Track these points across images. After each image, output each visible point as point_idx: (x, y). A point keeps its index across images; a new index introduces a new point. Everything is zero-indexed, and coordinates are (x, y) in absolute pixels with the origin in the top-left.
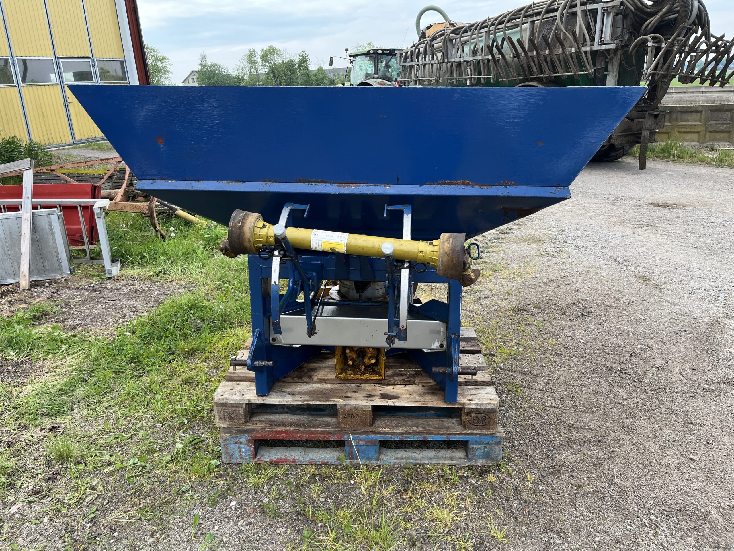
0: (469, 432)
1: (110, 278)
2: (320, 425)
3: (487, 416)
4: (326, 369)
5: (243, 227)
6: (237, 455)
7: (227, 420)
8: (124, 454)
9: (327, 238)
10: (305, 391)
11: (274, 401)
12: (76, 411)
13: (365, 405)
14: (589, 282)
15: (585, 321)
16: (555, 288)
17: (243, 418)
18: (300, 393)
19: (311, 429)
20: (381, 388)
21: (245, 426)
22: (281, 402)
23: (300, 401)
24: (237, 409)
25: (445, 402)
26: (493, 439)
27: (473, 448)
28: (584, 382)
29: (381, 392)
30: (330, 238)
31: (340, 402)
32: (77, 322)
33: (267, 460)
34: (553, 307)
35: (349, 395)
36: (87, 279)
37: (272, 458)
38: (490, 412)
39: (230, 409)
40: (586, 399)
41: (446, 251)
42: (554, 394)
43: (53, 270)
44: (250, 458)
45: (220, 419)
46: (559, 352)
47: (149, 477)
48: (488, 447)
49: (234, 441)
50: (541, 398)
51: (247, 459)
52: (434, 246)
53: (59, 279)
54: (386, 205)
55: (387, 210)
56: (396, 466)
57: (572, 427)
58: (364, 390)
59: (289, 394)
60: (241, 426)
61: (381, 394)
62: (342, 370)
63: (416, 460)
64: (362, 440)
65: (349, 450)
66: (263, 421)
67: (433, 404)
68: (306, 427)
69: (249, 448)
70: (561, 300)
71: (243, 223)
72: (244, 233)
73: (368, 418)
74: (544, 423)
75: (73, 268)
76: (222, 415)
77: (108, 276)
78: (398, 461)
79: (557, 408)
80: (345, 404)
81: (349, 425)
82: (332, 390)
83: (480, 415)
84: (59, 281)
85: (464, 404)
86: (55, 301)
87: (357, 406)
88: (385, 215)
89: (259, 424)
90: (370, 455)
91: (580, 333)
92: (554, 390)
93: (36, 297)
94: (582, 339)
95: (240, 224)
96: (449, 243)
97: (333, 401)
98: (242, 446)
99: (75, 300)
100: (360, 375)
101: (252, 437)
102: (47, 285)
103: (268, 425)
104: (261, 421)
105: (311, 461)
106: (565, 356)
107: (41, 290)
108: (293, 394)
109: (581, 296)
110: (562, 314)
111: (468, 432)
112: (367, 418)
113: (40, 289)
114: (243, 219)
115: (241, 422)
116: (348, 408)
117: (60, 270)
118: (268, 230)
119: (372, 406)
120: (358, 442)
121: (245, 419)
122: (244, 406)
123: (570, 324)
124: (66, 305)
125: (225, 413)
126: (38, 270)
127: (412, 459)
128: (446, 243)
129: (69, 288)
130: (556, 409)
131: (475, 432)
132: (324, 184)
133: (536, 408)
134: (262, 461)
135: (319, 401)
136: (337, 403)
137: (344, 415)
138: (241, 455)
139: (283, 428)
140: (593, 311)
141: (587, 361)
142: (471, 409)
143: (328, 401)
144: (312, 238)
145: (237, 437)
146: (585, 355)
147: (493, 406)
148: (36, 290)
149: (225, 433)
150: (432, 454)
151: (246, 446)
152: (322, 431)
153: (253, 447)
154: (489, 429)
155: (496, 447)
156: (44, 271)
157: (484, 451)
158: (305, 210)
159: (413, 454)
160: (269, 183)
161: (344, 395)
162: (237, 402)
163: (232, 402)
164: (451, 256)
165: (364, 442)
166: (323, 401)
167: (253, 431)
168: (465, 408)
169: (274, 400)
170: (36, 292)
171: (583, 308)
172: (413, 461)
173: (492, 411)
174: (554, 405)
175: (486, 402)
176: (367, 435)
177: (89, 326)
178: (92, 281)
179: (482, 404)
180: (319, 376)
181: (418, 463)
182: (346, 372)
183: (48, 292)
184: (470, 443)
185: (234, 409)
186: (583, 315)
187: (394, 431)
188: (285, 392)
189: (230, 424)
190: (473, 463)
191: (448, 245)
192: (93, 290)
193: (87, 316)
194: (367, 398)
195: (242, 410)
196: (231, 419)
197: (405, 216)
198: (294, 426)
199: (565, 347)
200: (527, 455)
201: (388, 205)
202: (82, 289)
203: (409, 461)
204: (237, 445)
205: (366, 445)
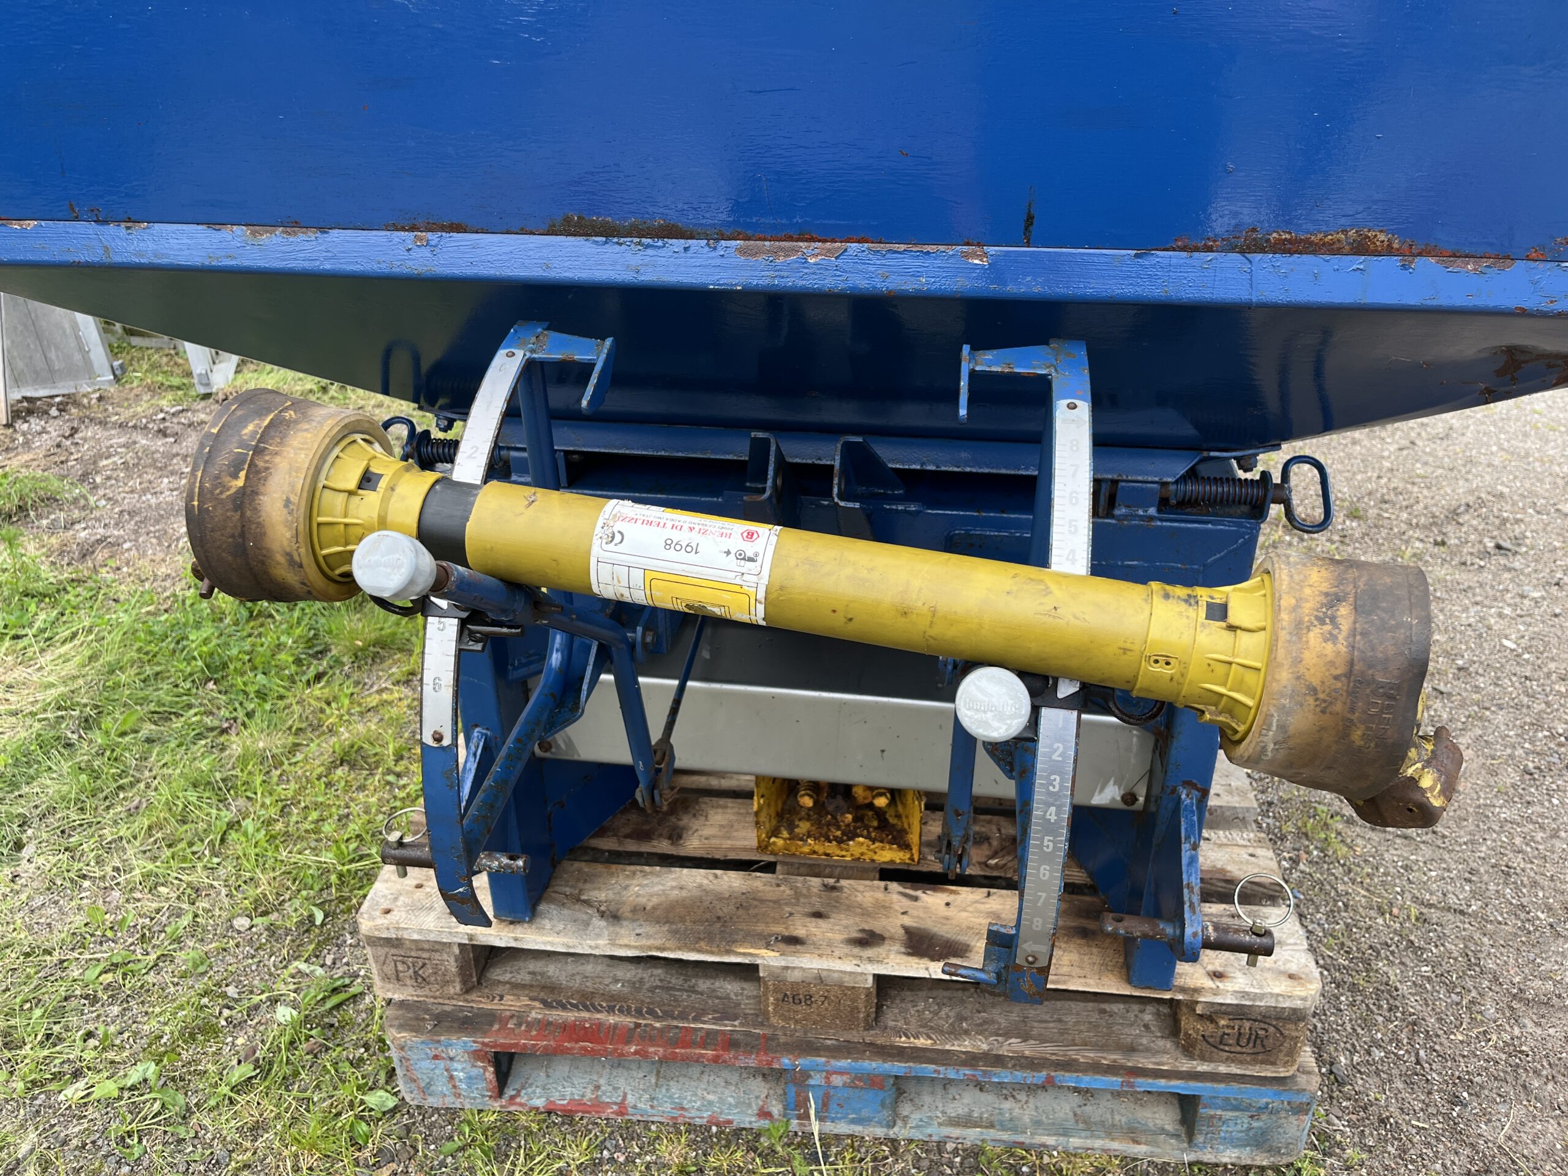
0: (1203, 1067)
1: (207, 396)
2: (704, 1012)
3: (1271, 1029)
4: (730, 802)
5: (255, 493)
6: (441, 1086)
7: (408, 982)
8: (126, 1035)
9: (671, 554)
10: (655, 900)
11: (552, 944)
12: (26, 852)
13: (851, 973)
14: (1501, 430)
15: (1509, 570)
16: (1401, 449)
17: (458, 980)
18: (640, 912)
19: (675, 1023)
20: (906, 902)
21: (466, 1001)
22: (574, 947)
23: (636, 947)
24: (437, 956)
25: (1129, 981)
26: (1285, 1097)
27: (1212, 1117)
28: (1538, 809)
29: (907, 921)
30: (682, 556)
31: (769, 959)
32: (101, 531)
33: (540, 1103)
34: (1404, 516)
35: (800, 932)
36: (153, 397)
37: (555, 1096)
38: (1288, 1019)
39: (413, 954)
40: (1552, 879)
41: (1316, 682)
42: (1447, 856)
43: (72, 372)
44: (483, 1096)
45: (386, 978)
46: (1442, 687)
47: (180, 1141)
48: (1264, 1117)
49: (432, 1054)
50: (1406, 868)
51: (474, 1098)
52: (1232, 628)
53: (84, 396)
54: (966, 349)
55: (973, 374)
56: (950, 1146)
57: (1521, 1000)
58: (850, 908)
59: (602, 915)
60: (454, 1002)
61: (907, 930)
62: (780, 816)
63: (1015, 1130)
64: (840, 1072)
65: (798, 1094)
66: (523, 986)
67: (1087, 984)
68: (657, 1018)
69: (475, 1072)
70: (1425, 492)
71: (257, 475)
72: (259, 525)
73: (861, 1006)
74: (1429, 979)
75: (121, 366)
76: (389, 969)
77: (202, 390)
78: (956, 1132)
79: (1462, 912)
80: (783, 964)
81: (797, 1022)
82: (746, 903)
83: (1247, 1025)
84: (85, 401)
85: (1197, 991)
86: (62, 462)
87: (824, 974)
88: (963, 412)
89: (509, 1000)
90: (865, 1113)
91: (1500, 615)
92: (1444, 837)
93: (20, 449)
94: (1506, 638)
95: (240, 483)
96: (1332, 638)
97: (744, 954)
98: (456, 1065)
99: (110, 461)
100: (840, 841)
101: (483, 1044)
102: (54, 412)
103: (537, 1004)
104: (516, 987)
105: (676, 1113)
106: (1463, 704)
107: (39, 428)
108: (613, 916)
109: (1483, 480)
110: (1436, 543)
111: (1199, 1069)
112: (857, 1008)
113: (36, 424)
114: (258, 451)
115: (452, 991)
116: (795, 976)
117: (88, 369)
118: (385, 500)
119: (874, 975)
120: (827, 1078)
121: (464, 982)
122: (457, 951)
123: (1465, 578)
124: (84, 477)
125: (400, 967)
126: (36, 372)
127: (1004, 1128)
128: (1314, 637)
129: (103, 423)
130: (1459, 917)
131: (1223, 1069)
132: (678, 244)
133: (1395, 911)
134: (521, 1105)
135: (699, 951)
136: (759, 961)
137: (780, 996)
138: (455, 1087)
139: (586, 1015)
140: (1528, 534)
141: (1537, 725)
142: (1217, 1008)
143: (728, 952)
144: (596, 551)
145: (439, 1042)
146: (1525, 700)
147: (1299, 1004)
148: (25, 426)
149: (401, 1027)
150: (1067, 1108)
151: (468, 1066)
152: (709, 1032)
153: (492, 1069)
154: (1273, 1064)
155: (1293, 1119)
156: (50, 375)
157: (1250, 1129)
158: (591, 366)
159: (1007, 1105)
160: (433, 237)
161: (779, 929)
162: (432, 937)
163: (416, 937)
164: (1338, 707)
165: (846, 1078)
166: (712, 953)
167: (490, 1018)
168: (1197, 1002)
169: (550, 939)
170: (24, 434)
171: (1497, 522)
172: (1005, 1136)
173: (1296, 1016)
174: (1452, 900)
175: (1277, 990)
176: (856, 1060)
177: (126, 546)
178: (164, 403)
179: (1262, 996)
180: (706, 832)
181: (1021, 1145)
182: (791, 828)
183: (55, 429)
184: (1204, 1101)
185: (425, 955)
186: (1499, 547)
187: (948, 1047)
188: (588, 903)
189: (419, 992)
190: (1208, 1157)
191: (1329, 648)
192: (160, 431)
193: (129, 513)
194: (857, 950)
195: (452, 960)
196: (420, 980)
197: (1060, 409)
198: (621, 1011)
199: (1460, 669)
200: (1383, 1121)
201: (975, 348)
202: (135, 427)
203: (992, 1133)
204: (441, 1064)
205: (851, 1086)
